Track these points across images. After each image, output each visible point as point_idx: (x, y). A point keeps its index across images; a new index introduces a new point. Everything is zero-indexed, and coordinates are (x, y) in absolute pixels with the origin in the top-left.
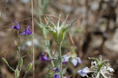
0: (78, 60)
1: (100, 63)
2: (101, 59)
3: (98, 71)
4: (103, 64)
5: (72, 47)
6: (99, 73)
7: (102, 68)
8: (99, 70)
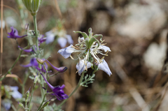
0: (67, 39)
1: (89, 39)
2: (91, 33)
3: (87, 51)
4: (93, 40)
5: (59, 21)
6: (88, 53)
7: (93, 46)
8: (88, 49)
